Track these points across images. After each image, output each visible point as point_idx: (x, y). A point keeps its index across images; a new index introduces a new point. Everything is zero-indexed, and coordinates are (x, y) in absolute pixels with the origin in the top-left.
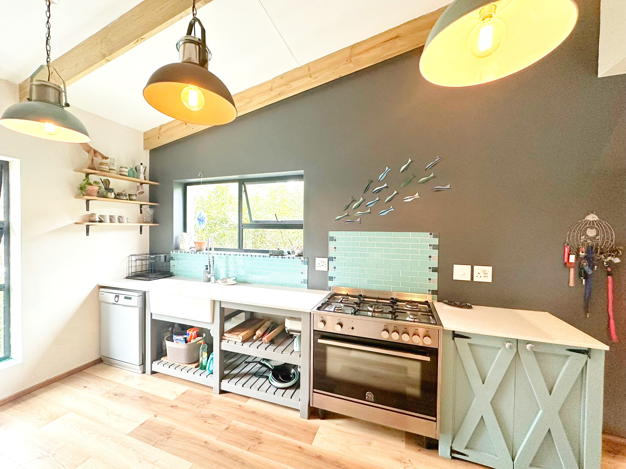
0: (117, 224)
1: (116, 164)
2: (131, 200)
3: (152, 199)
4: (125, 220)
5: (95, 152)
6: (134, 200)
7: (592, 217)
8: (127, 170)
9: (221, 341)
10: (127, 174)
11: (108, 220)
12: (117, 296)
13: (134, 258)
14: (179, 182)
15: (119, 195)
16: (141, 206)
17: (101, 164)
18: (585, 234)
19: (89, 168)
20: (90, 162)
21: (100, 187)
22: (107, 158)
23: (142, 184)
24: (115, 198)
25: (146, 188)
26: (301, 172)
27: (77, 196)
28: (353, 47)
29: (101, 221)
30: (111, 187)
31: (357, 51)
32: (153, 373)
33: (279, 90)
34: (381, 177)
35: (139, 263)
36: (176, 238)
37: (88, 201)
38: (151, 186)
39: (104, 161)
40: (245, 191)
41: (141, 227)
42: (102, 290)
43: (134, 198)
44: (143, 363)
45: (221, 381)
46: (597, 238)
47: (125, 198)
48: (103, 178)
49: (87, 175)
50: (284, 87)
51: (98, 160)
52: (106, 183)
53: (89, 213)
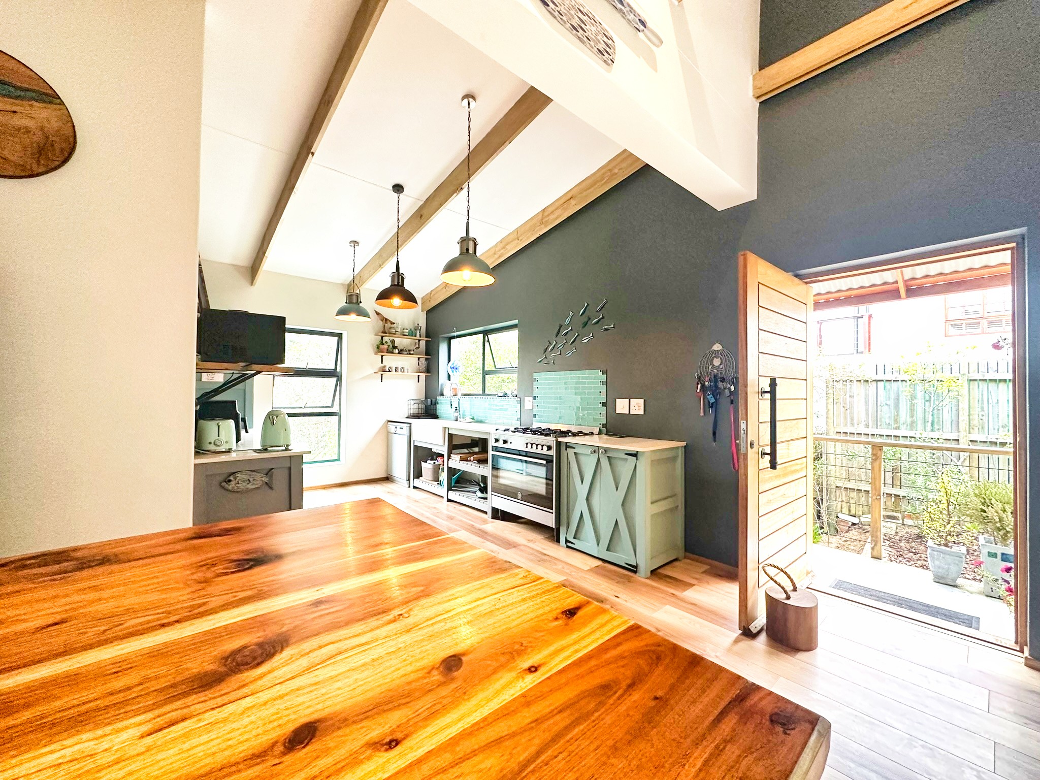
0: (400, 373)
1: (400, 327)
2: (410, 354)
3: (427, 353)
4: (406, 370)
5: (386, 320)
6: (413, 354)
7: (717, 347)
8: (407, 331)
9: (448, 460)
10: (407, 334)
11: (394, 370)
12: (396, 427)
13: (413, 402)
14: (445, 337)
15: (402, 350)
16: (419, 358)
17: (390, 328)
18: (712, 364)
19: (382, 333)
20: (382, 328)
21: (389, 346)
22: (394, 323)
23: (419, 340)
24: (399, 353)
25: (423, 343)
26: (516, 322)
27: (376, 354)
28: (544, 210)
29: (389, 371)
30: (396, 345)
31: (546, 214)
32: (415, 487)
33: (499, 253)
34: (567, 321)
35: (416, 406)
36: (442, 385)
37: (382, 356)
38: (426, 341)
39: (393, 326)
40: (488, 341)
41: (419, 376)
42: (389, 423)
43: (412, 352)
44: (409, 480)
45: (448, 492)
46: (721, 367)
47: (405, 353)
48: (392, 338)
49: (382, 337)
50: (502, 251)
51: (388, 325)
52: (393, 342)
53: (383, 365)
